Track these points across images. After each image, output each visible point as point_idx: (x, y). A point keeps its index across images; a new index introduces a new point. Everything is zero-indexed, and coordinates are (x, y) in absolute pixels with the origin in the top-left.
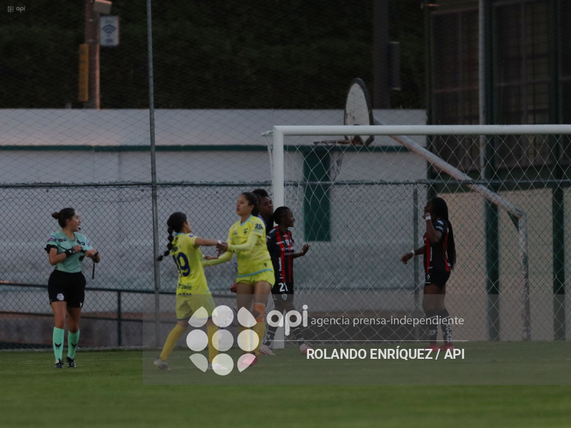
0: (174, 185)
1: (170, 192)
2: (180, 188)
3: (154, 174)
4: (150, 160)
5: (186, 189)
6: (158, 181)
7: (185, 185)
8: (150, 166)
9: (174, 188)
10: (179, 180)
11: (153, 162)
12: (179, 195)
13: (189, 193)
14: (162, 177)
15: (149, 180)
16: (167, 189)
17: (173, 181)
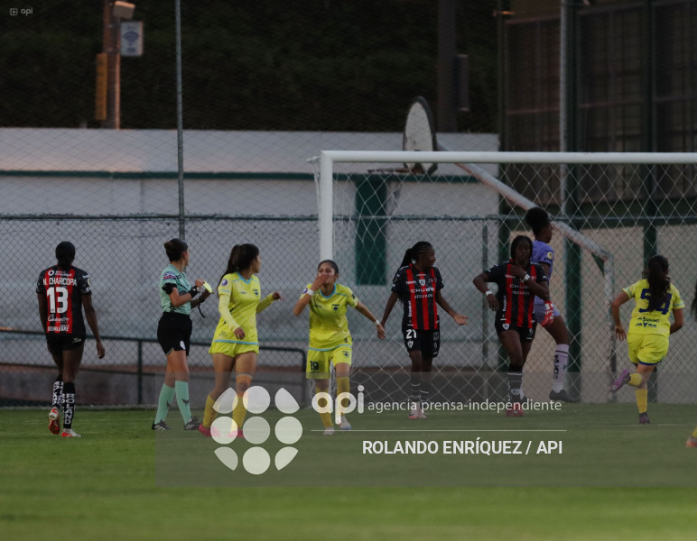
0: (205, 218)
1: (200, 226)
2: (212, 222)
3: (181, 204)
4: (177, 190)
5: (219, 223)
6: (186, 214)
7: (218, 219)
8: (177, 196)
9: (205, 222)
10: (210, 212)
11: (181, 192)
12: (211, 230)
13: (223, 228)
14: (191, 209)
15: (176, 212)
16: (197, 223)
17: (204, 214)
